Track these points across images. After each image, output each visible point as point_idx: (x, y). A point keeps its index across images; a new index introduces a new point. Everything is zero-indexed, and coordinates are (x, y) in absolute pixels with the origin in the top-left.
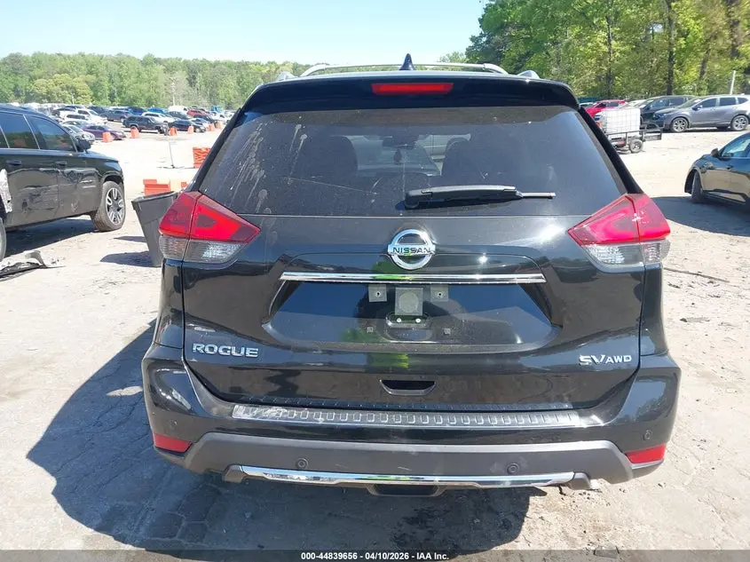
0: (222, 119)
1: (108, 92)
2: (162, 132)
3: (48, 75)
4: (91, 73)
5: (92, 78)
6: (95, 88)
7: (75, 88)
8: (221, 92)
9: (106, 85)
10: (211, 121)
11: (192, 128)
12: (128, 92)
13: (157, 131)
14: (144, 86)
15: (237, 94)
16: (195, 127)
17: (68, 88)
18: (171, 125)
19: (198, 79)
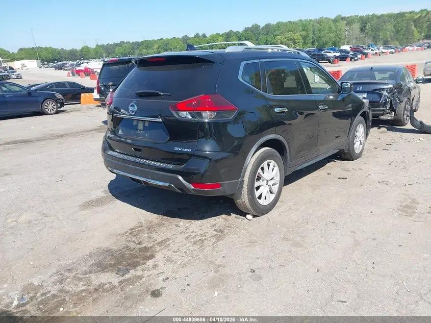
0: (372, 52)
1: (311, 40)
2: (330, 62)
3: (283, 33)
4: (304, 30)
5: (304, 33)
6: (305, 38)
7: (295, 39)
8: (381, 34)
9: (311, 36)
10: (364, 54)
11: (349, 59)
12: (323, 39)
13: (327, 61)
14: (332, 35)
15: (392, 34)
16: (351, 58)
17: (291, 39)
18: (336, 57)
19: (367, 28)
